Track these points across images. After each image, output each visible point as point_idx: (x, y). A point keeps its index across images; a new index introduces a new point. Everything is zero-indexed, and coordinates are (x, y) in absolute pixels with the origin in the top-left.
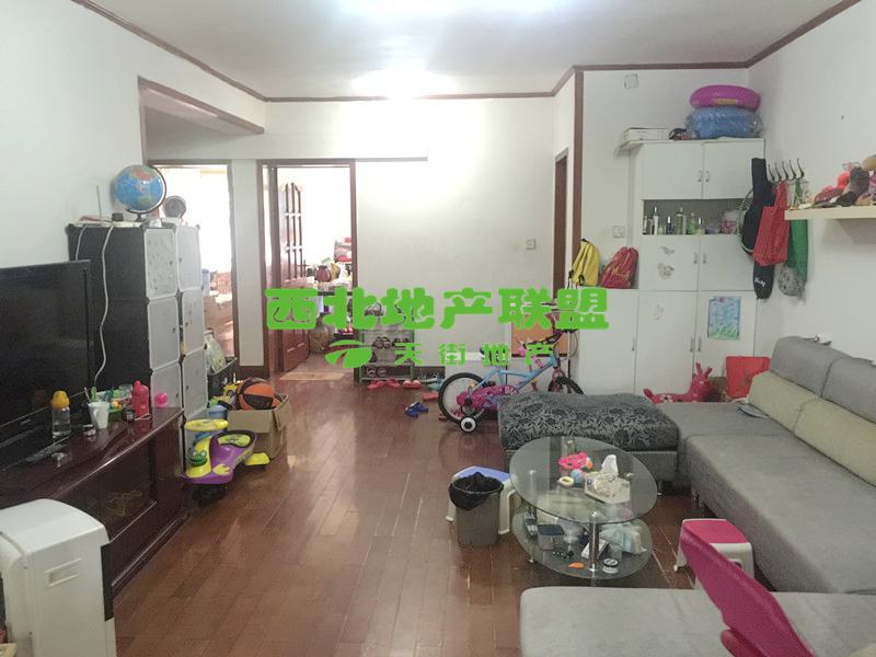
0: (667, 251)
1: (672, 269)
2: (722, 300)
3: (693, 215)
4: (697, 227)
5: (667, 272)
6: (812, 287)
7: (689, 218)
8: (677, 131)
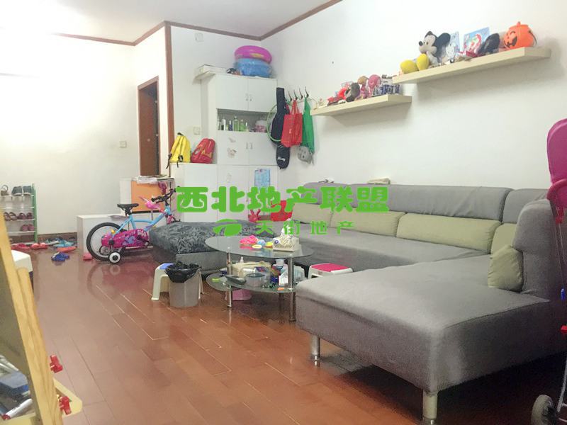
0: (232, 141)
1: (235, 151)
2: (261, 171)
3: (242, 121)
4: (245, 128)
5: (232, 153)
6: (318, 156)
7: (240, 123)
8: (231, 69)
